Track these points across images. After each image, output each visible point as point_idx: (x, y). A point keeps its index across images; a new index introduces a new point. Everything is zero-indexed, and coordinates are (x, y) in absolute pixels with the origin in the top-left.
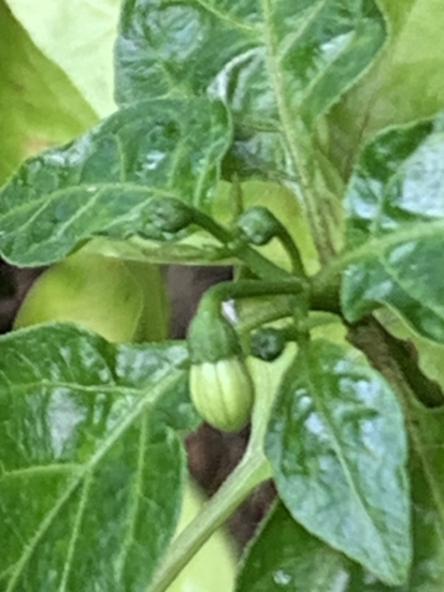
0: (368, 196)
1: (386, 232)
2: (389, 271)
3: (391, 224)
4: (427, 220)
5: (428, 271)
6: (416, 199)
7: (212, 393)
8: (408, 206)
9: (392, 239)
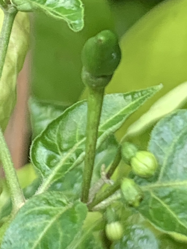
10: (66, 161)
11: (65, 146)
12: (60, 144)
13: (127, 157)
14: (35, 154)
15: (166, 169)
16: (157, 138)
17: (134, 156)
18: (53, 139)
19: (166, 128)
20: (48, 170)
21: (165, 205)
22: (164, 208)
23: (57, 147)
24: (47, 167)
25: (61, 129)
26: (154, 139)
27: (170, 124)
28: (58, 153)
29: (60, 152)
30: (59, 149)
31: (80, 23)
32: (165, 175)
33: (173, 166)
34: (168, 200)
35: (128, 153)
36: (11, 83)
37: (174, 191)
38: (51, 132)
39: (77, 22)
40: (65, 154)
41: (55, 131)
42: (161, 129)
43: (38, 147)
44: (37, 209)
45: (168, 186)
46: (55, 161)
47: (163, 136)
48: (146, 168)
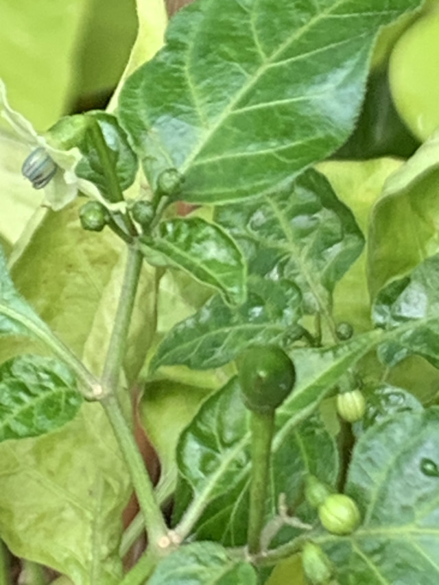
0: (382, 313)
1: (395, 328)
2: (403, 345)
3: (397, 324)
4: (414, 320)
5: (425, 341)
6: (408, 311)
7: (351, 405)
8: (405, 314)
9: (399, 330)
10: (230, 465)
11: (229, 436)
12: (221, 432)
13: (312, 502)
14: (181, 453)
15: (376, 509)
16: (363, 457)
17: (323, 503)
18: (211, 425)
19: (375, 442)
20: (203, 479)
21: (373, 567)
22: (371, 572)
23: (215, 440)
24: (202, 475)
25: (224, 408)
26: (358, 459)
27: (382, 435)
28: (218, 451)
29: (220, 448)
30: (218, 442)
31: (241, 293)
32: (374, 517)
33: (387, 502)
34: (377, 558)
35: (313, 497)
36: (147, 307)
37: (388, 542)
38: (208, 415)
39: (235, 290)
40: (229, 450)
41: (214, 411)
42: (369, 444)
43: (187, 441)
44: (181, 570)
45: (379, 535)
46: (212, 463)
47: (370, 453)
48: (340, 523)
